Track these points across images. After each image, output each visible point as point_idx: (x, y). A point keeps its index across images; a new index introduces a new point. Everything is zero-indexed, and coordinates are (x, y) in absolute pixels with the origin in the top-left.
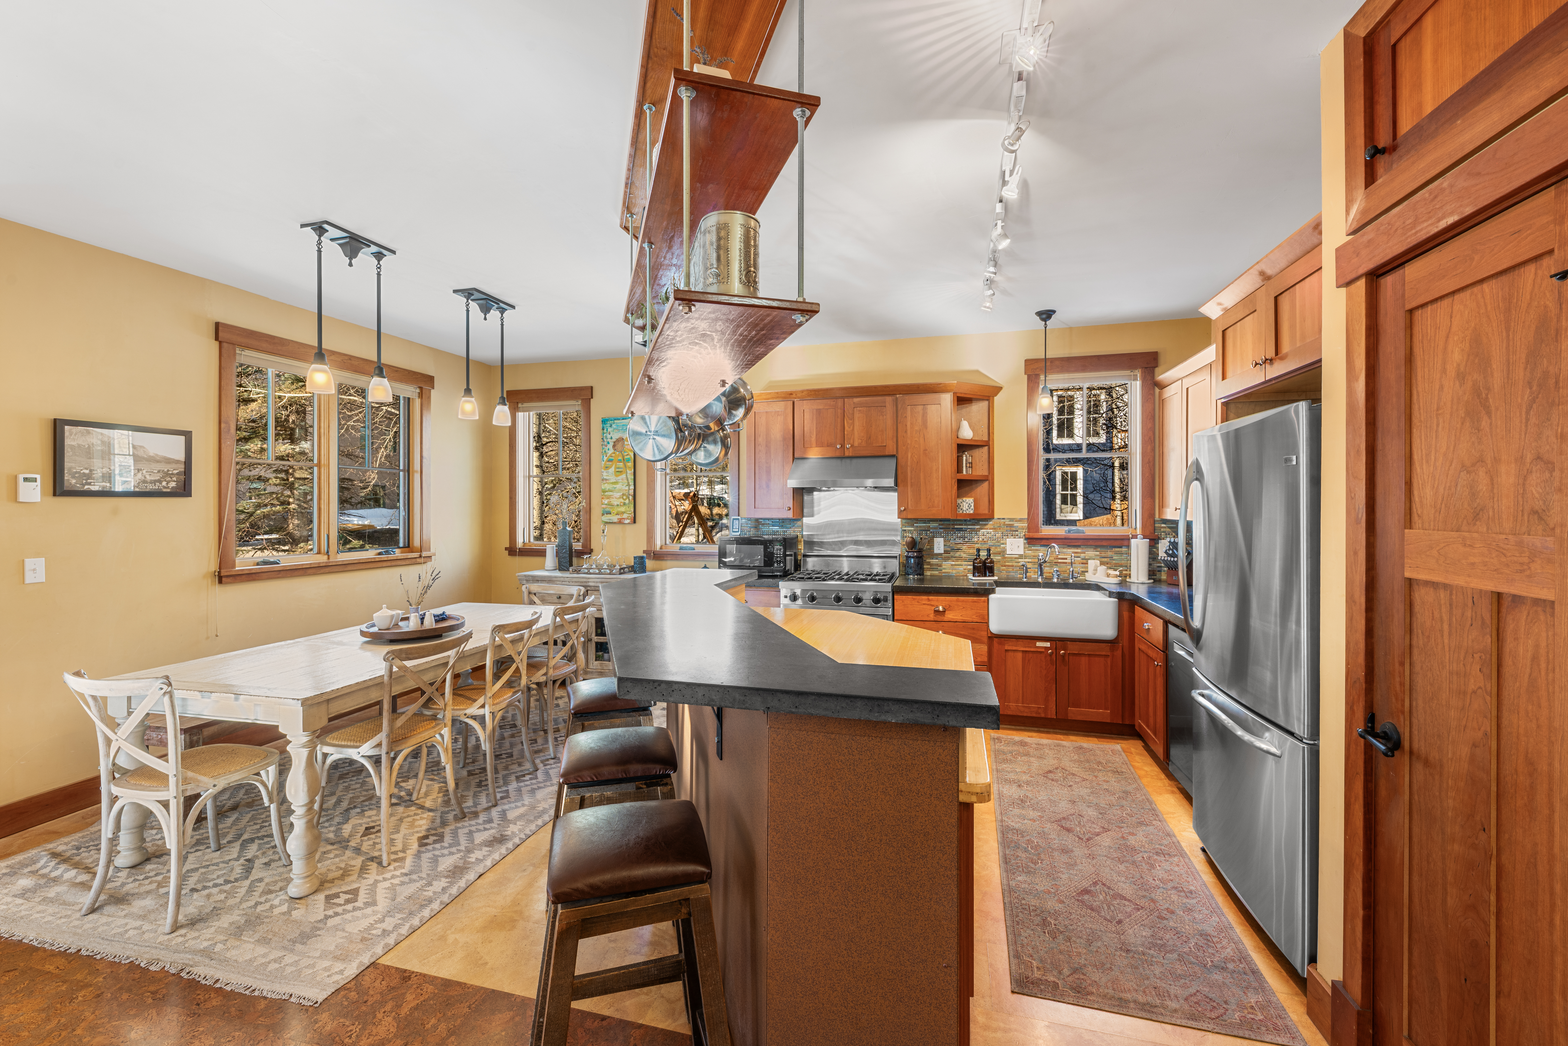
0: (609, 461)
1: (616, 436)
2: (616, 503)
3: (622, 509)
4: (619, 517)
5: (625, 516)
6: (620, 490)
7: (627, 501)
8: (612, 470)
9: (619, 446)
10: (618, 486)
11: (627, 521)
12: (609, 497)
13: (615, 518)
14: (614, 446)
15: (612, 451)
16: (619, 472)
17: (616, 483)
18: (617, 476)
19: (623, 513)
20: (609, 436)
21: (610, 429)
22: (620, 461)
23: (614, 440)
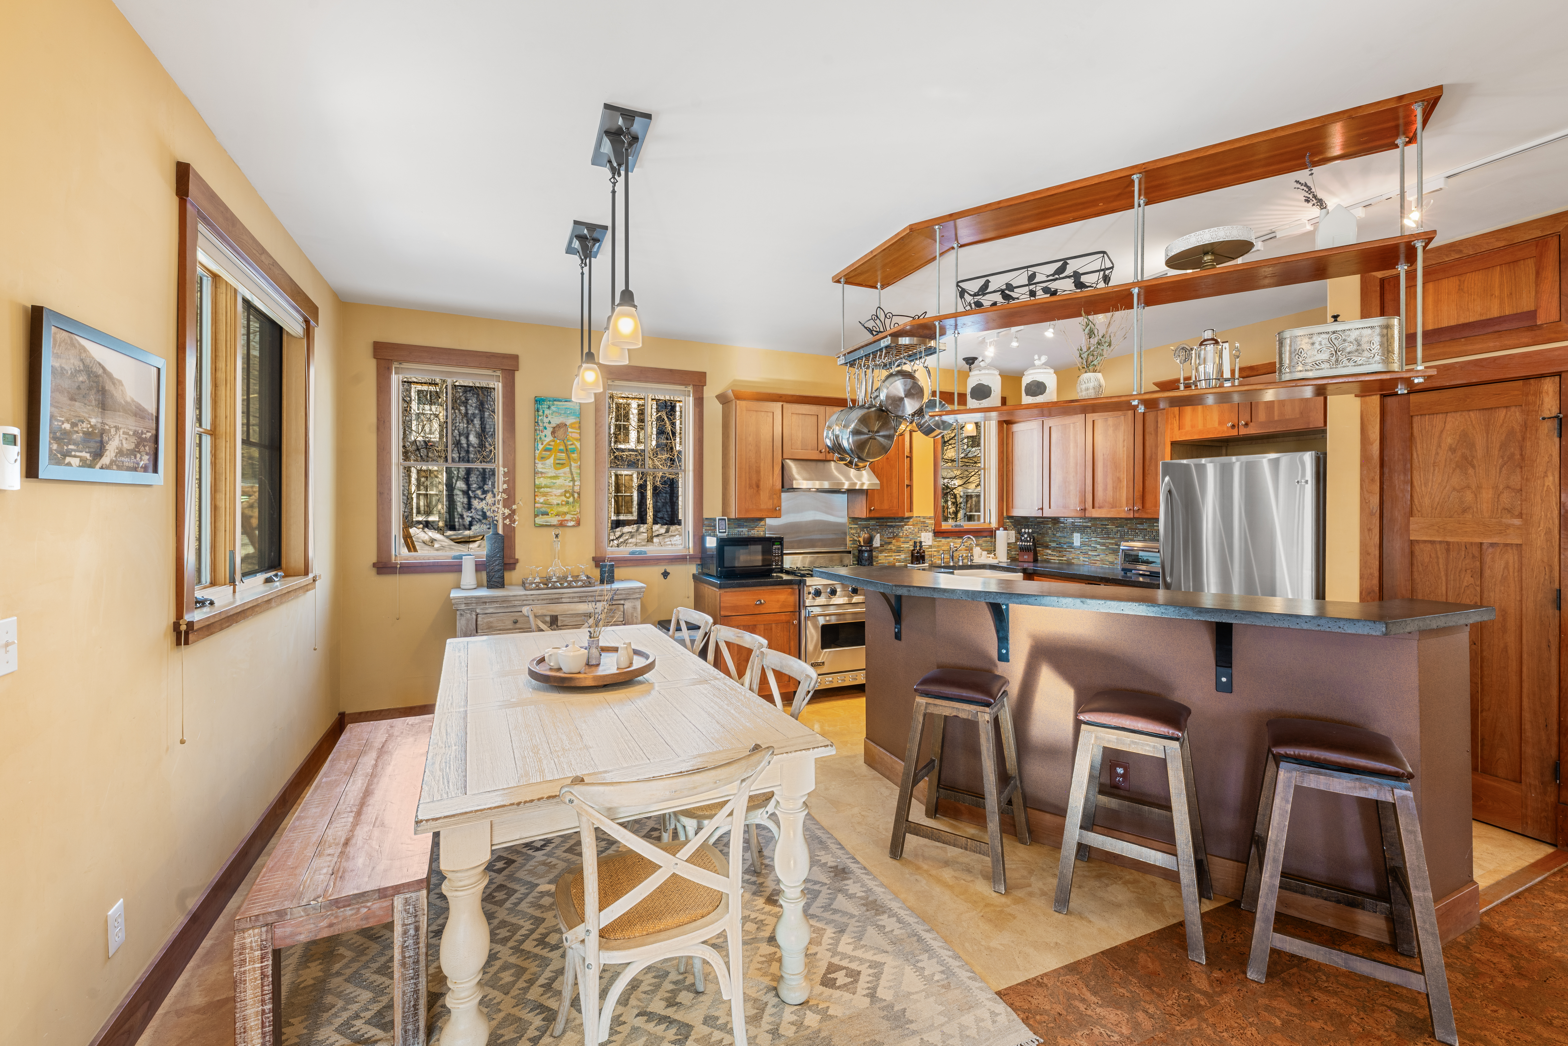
0: (546, 450)
1: (556, 421)
2: (555, 502)
3: (565, 509)
4: (560, 518)
5: (568, 517)
6: (561, 487)
7: (571, 500)
8: (551, 461)
9: (560, 433)
10: (559, 482)
11: (572, 523)
12: (545, 494)
13: (554, 520)
14: (553, 433)
15: (550, 438)
16: (559, 465)
17: (556, 477)
18: (557, 469)
19: (565, 513)
20: (546, 420)
21: (547, 412)
22: (561, 451)
23: (553, 425)
